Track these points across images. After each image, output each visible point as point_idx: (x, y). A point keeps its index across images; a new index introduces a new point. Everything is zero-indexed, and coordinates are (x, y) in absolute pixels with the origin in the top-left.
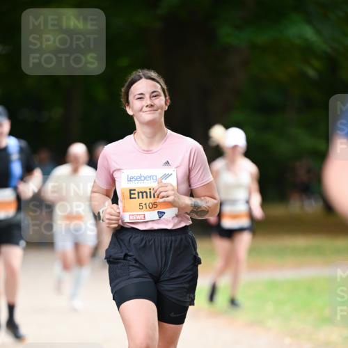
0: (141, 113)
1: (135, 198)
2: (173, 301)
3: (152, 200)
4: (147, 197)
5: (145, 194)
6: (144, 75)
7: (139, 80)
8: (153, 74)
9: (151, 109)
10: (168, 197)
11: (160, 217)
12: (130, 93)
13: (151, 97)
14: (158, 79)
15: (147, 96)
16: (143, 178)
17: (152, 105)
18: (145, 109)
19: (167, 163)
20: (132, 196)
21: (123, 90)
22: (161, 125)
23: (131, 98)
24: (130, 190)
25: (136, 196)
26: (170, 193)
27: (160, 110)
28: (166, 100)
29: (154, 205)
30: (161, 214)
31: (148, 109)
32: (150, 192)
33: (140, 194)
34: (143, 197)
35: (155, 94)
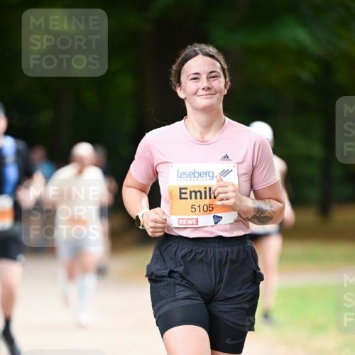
0: (195, 97)
1: (187, 198)
2: (230, 324)
3: (207, 201)
4: (201, 198)
5: (198, 194)
6: (200, 50)
7: (195, 56)
8: (212, 50)
9: (207, 93)
10: (227, 199)
11: (216, 223)
12: (182, 71)
13: (208, 78)
14: (217, 56)
15: (204, 77)
16: (197, 175)
17: (209, 89)
18: (201, 92)
19: (227, 157)
20: (183, 196)
21: (174, 67)
22: (218, 112)
23: (183, 78)
24: (181, 189)
25: (188, 196)
26: (231, 194)
27: (218, 95)
28: (226, 82)
29: (210, 208)
30: (217, 219)
31: (204, 92)
32: (205, 192)
33: (193, 194)
34: (196, 198)
35: (213, 74)
